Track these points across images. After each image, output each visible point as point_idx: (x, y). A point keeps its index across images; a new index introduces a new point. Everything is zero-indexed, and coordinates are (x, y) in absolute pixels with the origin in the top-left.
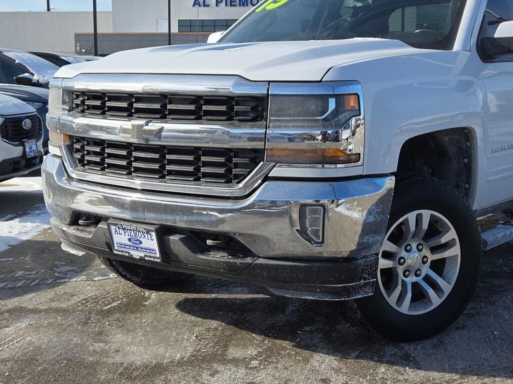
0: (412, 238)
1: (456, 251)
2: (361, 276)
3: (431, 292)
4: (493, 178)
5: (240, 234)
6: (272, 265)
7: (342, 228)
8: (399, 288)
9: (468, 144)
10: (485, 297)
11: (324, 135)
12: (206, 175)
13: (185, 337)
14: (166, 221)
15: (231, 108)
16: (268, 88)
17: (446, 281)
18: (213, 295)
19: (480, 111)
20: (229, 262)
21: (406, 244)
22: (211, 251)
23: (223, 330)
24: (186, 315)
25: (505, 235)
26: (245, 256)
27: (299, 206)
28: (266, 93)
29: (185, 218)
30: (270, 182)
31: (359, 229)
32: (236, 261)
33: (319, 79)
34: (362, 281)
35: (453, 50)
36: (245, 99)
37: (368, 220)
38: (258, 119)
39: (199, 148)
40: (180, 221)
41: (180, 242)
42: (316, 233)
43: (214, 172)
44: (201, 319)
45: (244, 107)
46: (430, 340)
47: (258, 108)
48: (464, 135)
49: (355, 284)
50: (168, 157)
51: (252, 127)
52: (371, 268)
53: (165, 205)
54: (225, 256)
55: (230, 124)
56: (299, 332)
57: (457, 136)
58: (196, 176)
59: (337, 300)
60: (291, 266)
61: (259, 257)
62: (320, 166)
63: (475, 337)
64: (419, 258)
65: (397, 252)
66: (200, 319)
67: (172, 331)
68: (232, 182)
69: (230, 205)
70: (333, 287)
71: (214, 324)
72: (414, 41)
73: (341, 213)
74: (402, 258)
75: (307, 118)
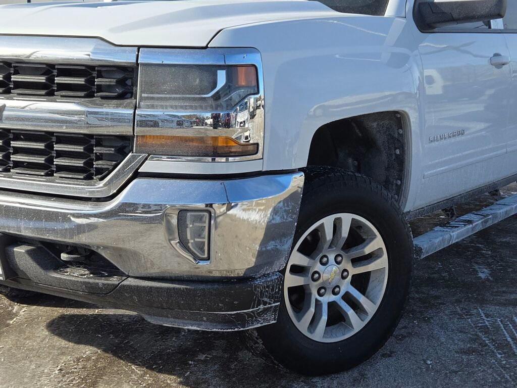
0: (329, 248)
1: (382, 263)
2: (259, 300)
3: (351, 313)
4: (429, 172)
5: (105, 248)
6: (144, 287)
7: (237, 236)
8: (312, 309)
9: (401, 131)
10: (420, 312)
11: (216, 118)
12: (60, 169)
13: (46, 371)
14: (9, 228)
15: (91, 81)
16: (138, 56)
17: (370, 300)
18: (97, 311)
19: (416, 92)
20: (89, 283)
21: (321, 255)
22: (68, 267)
23: (97, 360)
24: (56, 338)
25: (443, 240)
26: (111, 275)
27: (177, 212)
28: (135, 61)
29: (31, 224)
30: (141, 180)
31: (260, 234)
32: (97, 281)
33: (204, 45)
34: (262, 307)
35: (385, 16)
36: (108, 69)
37: (273, 222)
38: (126, 97)
39: (51, 134)
40: (26, 229)
41: (27, 256)
42: (200, 247)
43: (70, 164)
44: (73, 344)
45: (107, 80)
46: (350, 373)
47: (127, 82)
48: (397, 120)
49: (251, 310)
50: (14, 144)
51: (118, 106)
52: (272, 290)
53: (7, 206)
54: (85, 275)
55: (90, 102)
56: (190, 362)
57: (387, 122)
58: (48, 169)
59: (228, 330)
60: (168, 289)
61: (128, 276)
62: (210, 159)
63: (403, 368)
64: (338, 271)
65: (309, 265)
66: (71, 344)
67: (31, 361)
68: (93, 179)
69: (88, 209)
70: (223, 314)
71: (87, 350)
72: (338, 5)
73: (236, 216)
74: (316, 272)
75: (188, 96)
